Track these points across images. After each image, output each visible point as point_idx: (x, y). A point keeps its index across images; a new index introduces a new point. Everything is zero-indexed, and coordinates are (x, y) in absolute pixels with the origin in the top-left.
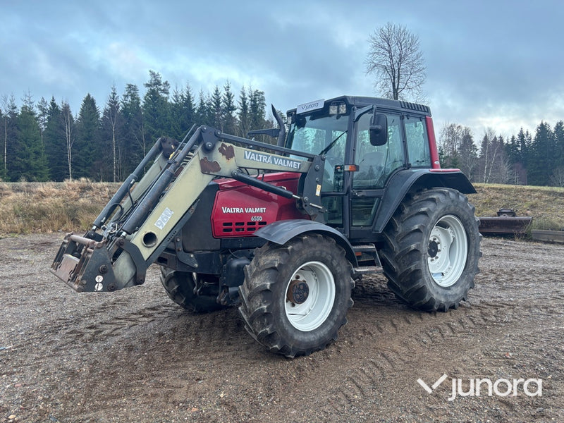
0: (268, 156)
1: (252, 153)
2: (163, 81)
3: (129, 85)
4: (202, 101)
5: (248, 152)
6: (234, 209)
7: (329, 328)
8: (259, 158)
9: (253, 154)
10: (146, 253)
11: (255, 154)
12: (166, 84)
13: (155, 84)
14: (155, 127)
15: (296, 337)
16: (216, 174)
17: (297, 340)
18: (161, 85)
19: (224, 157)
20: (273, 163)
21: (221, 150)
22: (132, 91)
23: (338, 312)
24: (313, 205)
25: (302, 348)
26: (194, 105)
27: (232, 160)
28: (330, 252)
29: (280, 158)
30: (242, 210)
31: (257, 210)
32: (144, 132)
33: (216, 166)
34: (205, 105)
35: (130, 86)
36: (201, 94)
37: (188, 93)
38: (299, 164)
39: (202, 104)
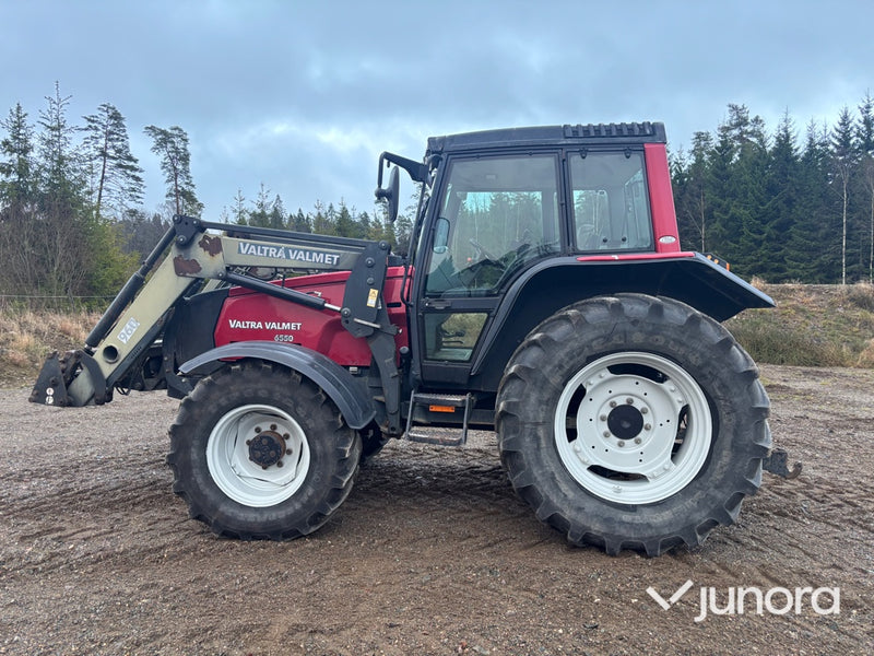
0: (278, 248)
1: (251, 244)
2: (751, 117)
3: (697, 134)
4: (812, 139)
5: (245, 244)
6: (248, 323)
7: (290, 511)
8: (262, 251)
9: (253, 247)
10: (107, 369)
11: (256, 246)
12: (757, 120)
13: (738, 125)
14: (723, 197)
15: (223, 508)
16: (195, 275)
17: (223, 513)
18: (747, 124)
19: (207, 252)
20: (288, 257)
21: (202, 244)
22: (703, 143)
23: (310, 491)
24: (359, 321)
25: (232, 527)
26: (796, 150)
27: (219, 257)
28: (289, 394)
29: (299, 250)
30: (260, 325)
31: (285, 326)
32: (702, 206)
33: (195, 266)
34: (818, 147)
35: (699, 136)
36: (811, 128)
37: (786, 131)
38: (336, 257)
39: (811, 145)
